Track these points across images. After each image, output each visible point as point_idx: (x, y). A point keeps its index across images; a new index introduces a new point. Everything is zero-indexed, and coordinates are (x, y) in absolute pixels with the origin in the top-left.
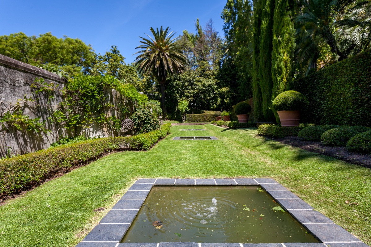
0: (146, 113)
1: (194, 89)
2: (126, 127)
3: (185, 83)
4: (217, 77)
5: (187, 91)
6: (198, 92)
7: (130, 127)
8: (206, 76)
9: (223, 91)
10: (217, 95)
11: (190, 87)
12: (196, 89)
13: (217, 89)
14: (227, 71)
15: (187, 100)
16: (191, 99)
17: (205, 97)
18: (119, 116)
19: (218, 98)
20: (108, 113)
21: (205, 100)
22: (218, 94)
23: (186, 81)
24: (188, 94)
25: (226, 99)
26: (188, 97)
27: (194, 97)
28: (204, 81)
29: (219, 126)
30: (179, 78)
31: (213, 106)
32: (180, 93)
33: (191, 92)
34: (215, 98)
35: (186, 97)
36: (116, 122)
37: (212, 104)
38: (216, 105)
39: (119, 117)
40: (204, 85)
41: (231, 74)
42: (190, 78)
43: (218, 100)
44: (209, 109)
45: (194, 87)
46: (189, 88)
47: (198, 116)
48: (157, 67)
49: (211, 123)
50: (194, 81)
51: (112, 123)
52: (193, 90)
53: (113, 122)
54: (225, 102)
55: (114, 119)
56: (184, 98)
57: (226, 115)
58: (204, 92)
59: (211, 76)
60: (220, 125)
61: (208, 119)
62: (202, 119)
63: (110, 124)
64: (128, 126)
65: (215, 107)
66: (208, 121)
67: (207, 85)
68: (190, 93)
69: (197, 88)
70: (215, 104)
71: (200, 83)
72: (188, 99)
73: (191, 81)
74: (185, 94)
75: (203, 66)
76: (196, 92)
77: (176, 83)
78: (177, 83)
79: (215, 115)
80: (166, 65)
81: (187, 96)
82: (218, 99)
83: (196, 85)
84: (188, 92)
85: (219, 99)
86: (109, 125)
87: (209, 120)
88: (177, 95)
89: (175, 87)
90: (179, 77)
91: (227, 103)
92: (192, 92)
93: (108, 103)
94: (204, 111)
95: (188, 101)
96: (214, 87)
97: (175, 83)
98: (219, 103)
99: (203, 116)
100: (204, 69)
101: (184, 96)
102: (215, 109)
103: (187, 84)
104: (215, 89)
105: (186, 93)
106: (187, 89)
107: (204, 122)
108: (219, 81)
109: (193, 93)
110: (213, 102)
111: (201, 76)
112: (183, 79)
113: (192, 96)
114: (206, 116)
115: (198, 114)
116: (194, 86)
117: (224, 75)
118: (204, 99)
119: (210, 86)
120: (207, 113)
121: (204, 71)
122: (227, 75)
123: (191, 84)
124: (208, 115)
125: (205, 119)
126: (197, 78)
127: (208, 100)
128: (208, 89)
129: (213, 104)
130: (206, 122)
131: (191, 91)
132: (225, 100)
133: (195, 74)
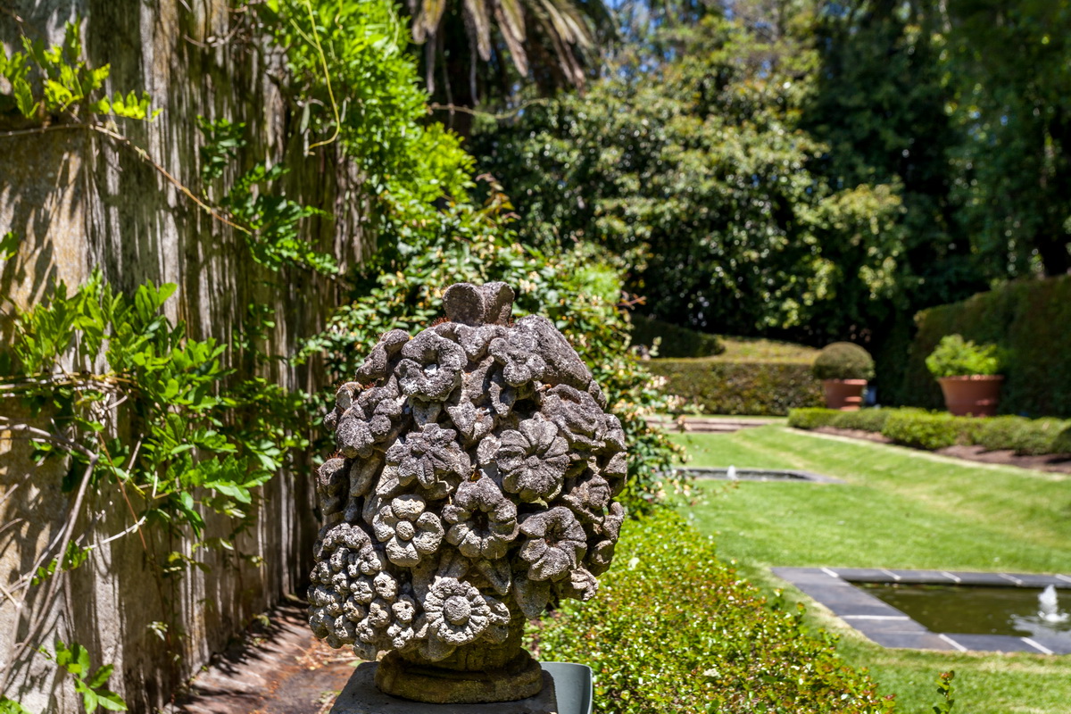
0: (525, 285)
1: (657, 193)
2: (479, 517)
3: (597, 156)
4: (811, 122)
5: (610, 204)
6: (687, 211)
7: (555, 534)
8: (740, 113)
9: (853, 214)
10: (810, 239)
11: (632, 183)
12: (672, 194)
13: (810, 197)
14: (876, 84)
15: (610, 264)
16: (636, 259)
17: (729, 245)
18: (204, 302)
19: (813, 258)
20: (42, 227)
21: (727, 269)
22: (818, 232)
23: (608, 142)
24: (618, 225)
25: (875, 265)
26: (613, 244)
27: (654, 243)
28: (730, 143)
29: (933, 450)
30: (561, 121)
31: (776, 309)
32: (563, 219)
33: (635, 209)
34: (789, 260)
35: (602, 243)
36: (172, 388)
37: (773, 298)
38: (801, 301)
39: (206, 321)
40: (723, 171)
41: (906, 102)
42: (634, 120)
43: (813, 274)
44: (749, 331)
45: (658, 179)
46: (622, 185)
47: (692, 369)
48: (427, 35)
49: (785, 421)
50: (657, 141)
51: (105, 407)
52: (647, 196)
53: (122, 387)
54: (867, 291)
55: (139, 327)
56: (591, 248)
57: (970, 372)
58: (722, 216)
59: (769, 111)
60: (934, 441)
61: (755, 396)
62: (717, 392)
63: (64, 416)
64: (526, 509)
65: (794, 317)
66: (757, 407)
67: (745, 166)
68: (630, 220)
69: (680, 186)
70: (794, 294)
71: (699, 153)
72: (617, 260)
73: (634, 141)
74: (602, 223)
75: (719, 46)
76: (671, 211)
77: (537, 147)
78: (543, 150)
79: (820, 372)
80: (482, 28)
81: (609, 235)
82: (817, 264)
83: (673, 166)
84: (619, 212)
85: (824, 268)
86: (40, 438)
87: (762, 403)
88: (546, 226)
89: (528, 174)
90: (561, 112)
91: (881, 293)
92: (647, 210)
93: (54, 54)
94: (721, 342)
95: (618, 268)
96: (788, 185)
97: (530, 149)
98: (821, 291)
99: (721, 374)
100: (721, 66)
101: (594, 235)
102: (792, 327)
103: (610, 155)
104: (800, 200)
105: (603, 214)
106: (613, 191)
107: (727, 413)
108: (825, 147)
109: (651, 219)
110: (780, 283)
111: (702, 113)
112: (590, 124)
113: (640, 239)
114: (740, 371)
115: (689, 361)
116: (659, 171)
117: (859, 109)
118: (723, 262)
119: (764, 178)
120: (739, 352)
121: (721, 83)
122: (878, 109)
123: (639, 157)
124: (754, 366)
125: (735, 393)
126: (679, 123)
127: (746, 267)
128: (749, 200)
129: (783, 298)
130: (740, 414)
131: (640, 207)
132: (866, 273)
133: (668, 95)
